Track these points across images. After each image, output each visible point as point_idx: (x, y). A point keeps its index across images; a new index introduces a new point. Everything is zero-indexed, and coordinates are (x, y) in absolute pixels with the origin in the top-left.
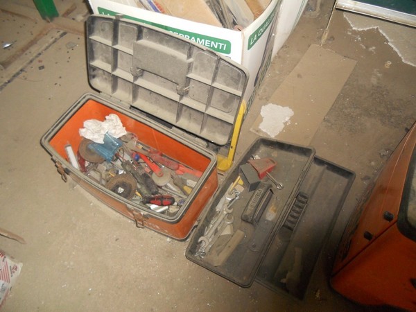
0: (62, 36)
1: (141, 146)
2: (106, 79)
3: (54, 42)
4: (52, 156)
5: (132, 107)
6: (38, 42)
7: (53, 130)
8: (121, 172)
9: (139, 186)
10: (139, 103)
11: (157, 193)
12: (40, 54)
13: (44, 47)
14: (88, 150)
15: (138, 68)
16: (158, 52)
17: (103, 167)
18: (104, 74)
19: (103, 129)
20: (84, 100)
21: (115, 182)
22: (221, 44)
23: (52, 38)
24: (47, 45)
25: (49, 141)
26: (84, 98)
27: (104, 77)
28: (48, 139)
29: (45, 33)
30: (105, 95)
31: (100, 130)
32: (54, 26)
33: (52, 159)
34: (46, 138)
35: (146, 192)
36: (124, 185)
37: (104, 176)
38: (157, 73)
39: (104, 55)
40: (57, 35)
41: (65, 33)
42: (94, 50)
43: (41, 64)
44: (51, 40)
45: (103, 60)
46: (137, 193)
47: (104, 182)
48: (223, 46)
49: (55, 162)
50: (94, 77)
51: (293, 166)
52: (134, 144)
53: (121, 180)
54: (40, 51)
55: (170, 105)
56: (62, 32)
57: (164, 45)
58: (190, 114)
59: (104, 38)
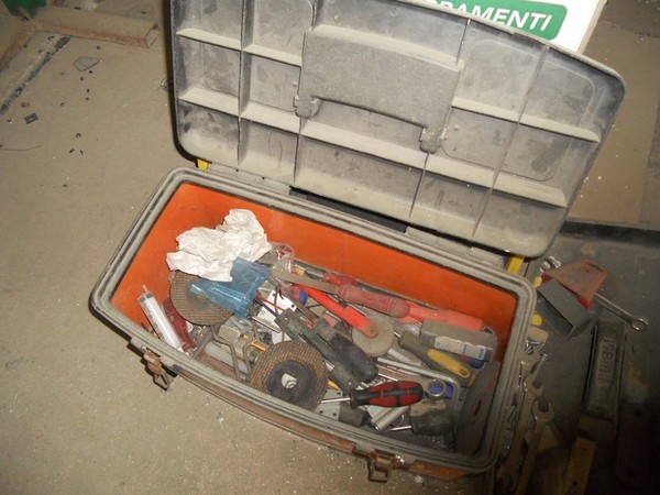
0: (59, 45)
1: (301, 270)
2: (216, 130)
3: (47, 60)
4: (128, 338)
5: (296, 191)
6: (11, 65)
7: (114, 271)
8: (277, 338)
9: (330, 367)
10: (309, 179)
11: (375, 376)
12: (20, 90)
13: (26, 74)
14: (192, 296)
15: (313, 97)
16: (374, 52)
17: (233, 329)
18: (212, 119)
19: (230, 248)
20: (172, 187)
21: (271, 364)
22: (537, 16)
23: (40, 51)
24: (31, 68)
25: (110, 298)
26: (171, 181)
27: (211, 125)
28: (106, 294)
29: (21, 43)
30: (222, 169)
31: (223, 253)
32: (40, 27)
33: (131, 347)
34: (101, 294)
35: (348, 377)
36: (292, 367)
37: (239, 352)
38: (369, 105)
39: (213, 73)
40: (50, 46)
41: (65, 41)
42: (186, 63)
43: (27, 112)
44: (40, 58)
45: (208, 86)
46: (331, 383)
47: (243, 367)
48: (541, 21)
49: (139, 352)
50: (187, 128)
51: (641, 272)
52: (286, 267)
53: (284, 356)
54: (19, 83)
55: (389, 176)
56: (58, 38)
57: (383, 32)
58: (442, 193)
59: (214, 30)
